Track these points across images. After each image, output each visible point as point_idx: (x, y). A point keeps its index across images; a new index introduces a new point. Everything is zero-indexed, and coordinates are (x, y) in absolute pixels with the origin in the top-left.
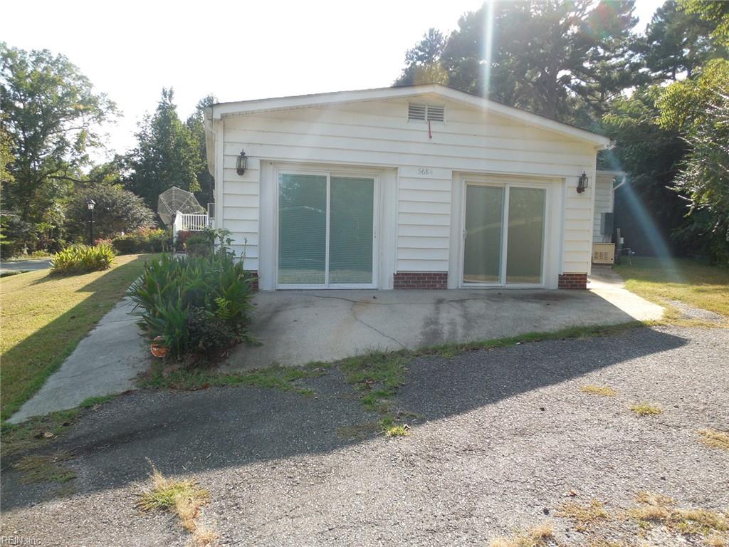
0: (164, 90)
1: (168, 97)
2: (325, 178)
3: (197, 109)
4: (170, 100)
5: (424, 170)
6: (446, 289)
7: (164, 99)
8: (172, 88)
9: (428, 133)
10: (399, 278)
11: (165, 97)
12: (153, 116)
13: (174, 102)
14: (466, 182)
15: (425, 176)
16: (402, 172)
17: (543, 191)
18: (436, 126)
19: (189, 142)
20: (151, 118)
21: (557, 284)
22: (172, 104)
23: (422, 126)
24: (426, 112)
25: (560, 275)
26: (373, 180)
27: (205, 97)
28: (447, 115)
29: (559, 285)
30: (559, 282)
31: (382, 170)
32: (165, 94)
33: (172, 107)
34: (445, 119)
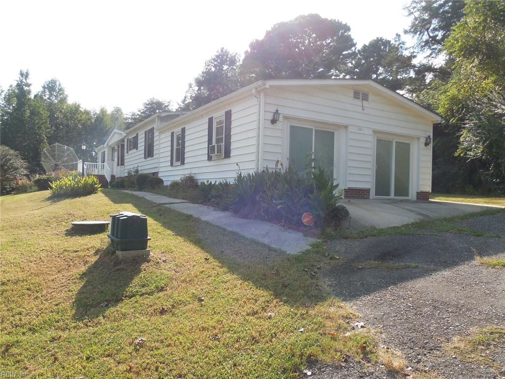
0: (21, 71)
1: (24, 77)
2: (312, 129)
3: (42, 89)
4: (26, 79)
5: (360, 128)
6: (369, 199)
7: (21, 78)
8: (28, 70)
9: (361, 107)
10: (348, 192)
11: (22, 77)
12: (6, 91)
13: (29, 81)
14: (377, 137)
15: (360, 132)
16: (350, 129)
17: (409, 144)
18: (365, 103)
19: (42, 112)
20: (5, 93)
21: (416, 197)
22: (27, 83)
23: (358, 102)
24: (361, 95)
25: (417, 192)
26: (333, 133)
27: (50, 79)
28: (371, 97)
29: (417, 198)
30: (417, 196)
31: (339, 126)
32: (22, 75)
33: (28, 85)
34: (370, 100)
